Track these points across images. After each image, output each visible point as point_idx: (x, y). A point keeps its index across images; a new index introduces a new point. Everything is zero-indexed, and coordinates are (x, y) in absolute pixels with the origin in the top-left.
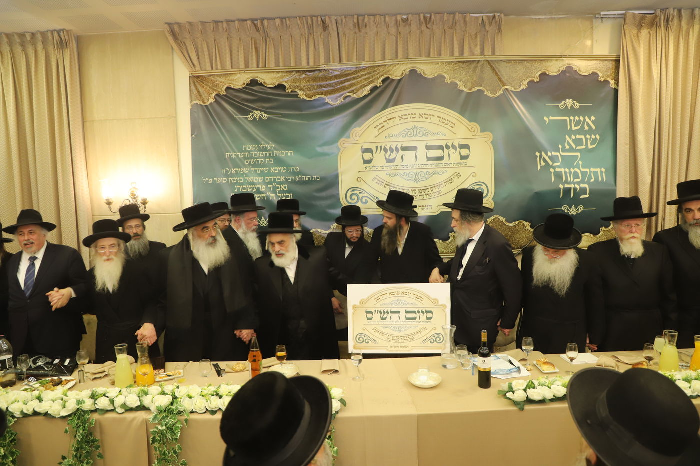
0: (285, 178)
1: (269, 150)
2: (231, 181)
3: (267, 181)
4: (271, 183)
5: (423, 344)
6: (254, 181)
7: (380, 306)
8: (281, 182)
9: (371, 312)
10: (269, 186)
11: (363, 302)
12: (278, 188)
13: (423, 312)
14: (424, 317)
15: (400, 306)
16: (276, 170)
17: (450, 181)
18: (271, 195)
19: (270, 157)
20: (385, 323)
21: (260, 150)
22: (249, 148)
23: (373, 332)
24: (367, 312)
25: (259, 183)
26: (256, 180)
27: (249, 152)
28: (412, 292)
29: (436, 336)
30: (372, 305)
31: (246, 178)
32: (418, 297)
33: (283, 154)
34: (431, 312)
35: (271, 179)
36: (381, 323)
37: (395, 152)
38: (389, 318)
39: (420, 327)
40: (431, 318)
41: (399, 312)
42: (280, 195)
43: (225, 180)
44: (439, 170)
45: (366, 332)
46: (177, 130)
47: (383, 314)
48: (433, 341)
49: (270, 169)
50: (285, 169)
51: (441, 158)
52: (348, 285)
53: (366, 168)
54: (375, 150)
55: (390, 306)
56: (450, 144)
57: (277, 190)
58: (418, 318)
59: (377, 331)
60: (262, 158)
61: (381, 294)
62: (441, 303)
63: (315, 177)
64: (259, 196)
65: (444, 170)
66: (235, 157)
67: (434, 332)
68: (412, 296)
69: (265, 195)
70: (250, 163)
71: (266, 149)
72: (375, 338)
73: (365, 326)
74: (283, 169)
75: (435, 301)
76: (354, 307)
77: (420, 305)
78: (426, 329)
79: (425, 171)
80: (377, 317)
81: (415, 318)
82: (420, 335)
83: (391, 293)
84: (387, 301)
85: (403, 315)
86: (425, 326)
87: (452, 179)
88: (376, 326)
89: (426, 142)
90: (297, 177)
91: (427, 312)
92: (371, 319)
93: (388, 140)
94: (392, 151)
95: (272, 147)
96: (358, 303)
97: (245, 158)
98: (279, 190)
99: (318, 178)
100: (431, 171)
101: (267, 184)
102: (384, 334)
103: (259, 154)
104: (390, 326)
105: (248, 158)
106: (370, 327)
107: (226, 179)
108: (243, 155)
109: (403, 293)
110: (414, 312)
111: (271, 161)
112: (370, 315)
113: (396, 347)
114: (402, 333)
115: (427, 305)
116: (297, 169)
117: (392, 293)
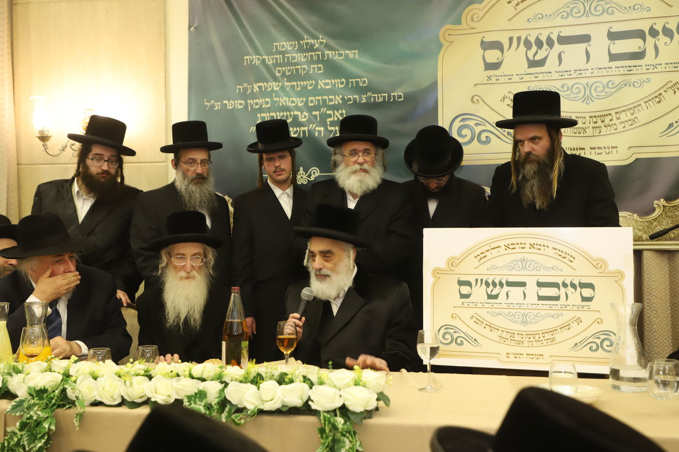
0: (343, 99)
1: (317, 50)
2: (252, 106)
3: (310, 105)
4: (317, 108)
5: (573, 354)
6: (289, 104)
7: (485, 271)
8: (335, 104)
9: (468, 283)
10: (314, 113)
11: (453, 263)
12: (330, 116)
13: (573, 286)
14: (575, 297)
15: (527, 273)
16: (327, 84)
17: (657, 100)
18: (317, 129)
19: (318, 61)
20: (495, 306)
21: (301, 50)
22: (283, 47)
23: (471, 323)
24: (461, 283)
25: (297, 108)
26: (293, 102)
27: (283, 53)
28: (551, 245)
29: (603, 337)
30: (470, 270)
31: (275, 99)
32: (562, 256)
33: (340, 55)
34: (591, 286)
35: (319, 100)
36: (486, 305)
37: (545, 46)
38: (502, 298)
39: (567, 316)
40: (590, 299)
41: (523, 284)
42: (333, 128)
43: (241, 104)
44: (633, 78)
45: (456, 323)
46: (165, 20)
47: (491, 287)
48: (595, 347)
49: (317, 83)
50: (342, 83)
51: (639, 55)
52: (425, 230)
53: (489, 78)
54: (506, 46)
55: (506, 272)
56: (659, 28)
57: (329, 120)
58: (563, 297)
59: (479, 321)
60: (303, 63)
61: (488, 248)
62: (612, 267)
63: (394, 96)
64: (297, 131)
65: (644, 77)
66: (258, 62)
67: (597, 328)
68: (550, 252)
69: (306, 129)
70: (284, 73)
71: (311, 48)
72: (475, 336)
73: (456, 311)
74: (338, 83)
75: (599, 264)
76: (436, 272)
77: (567, 271)
78: (579, 320)
79: (605, 80)
80: (479, 293)
81: (557, 298)
82: (566, 334)
83: (507, 247)
84: (501, 262)
85: (532, 289)
86: (578, 314)
87: (660, 94)
88: (479, 311)
89: (608, 26)
90: (364, 97)
91: (583, 285)
92: (467, 296)
93: (533, 25)
94: (539, 44)
95: (321, 43)
96: (443, 265)
97: (277, 65)
98: (331, 119)
99: (400, 97)
100: (617, 80)
101: (310, 109)
102: (492, 327)
103: (300, 57)
104: (506, 311)
105: (281, 65)
106: (466, 314)
107: (243, 102)
108: (273, 59)
109: (532, 246)
110: (555, 285)
111: (319, 69)
112: (465, 290)
113: (517, 355)
114: (530, 328)
115: (582, 272)
116: (364, 82)
117: (511, 247)
